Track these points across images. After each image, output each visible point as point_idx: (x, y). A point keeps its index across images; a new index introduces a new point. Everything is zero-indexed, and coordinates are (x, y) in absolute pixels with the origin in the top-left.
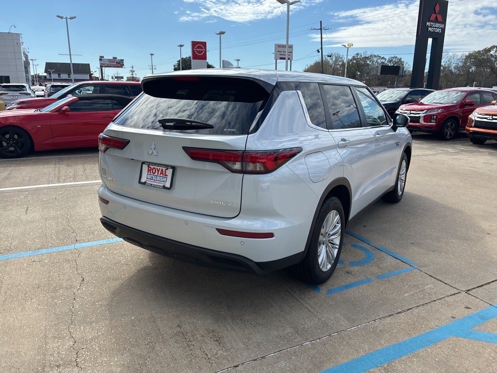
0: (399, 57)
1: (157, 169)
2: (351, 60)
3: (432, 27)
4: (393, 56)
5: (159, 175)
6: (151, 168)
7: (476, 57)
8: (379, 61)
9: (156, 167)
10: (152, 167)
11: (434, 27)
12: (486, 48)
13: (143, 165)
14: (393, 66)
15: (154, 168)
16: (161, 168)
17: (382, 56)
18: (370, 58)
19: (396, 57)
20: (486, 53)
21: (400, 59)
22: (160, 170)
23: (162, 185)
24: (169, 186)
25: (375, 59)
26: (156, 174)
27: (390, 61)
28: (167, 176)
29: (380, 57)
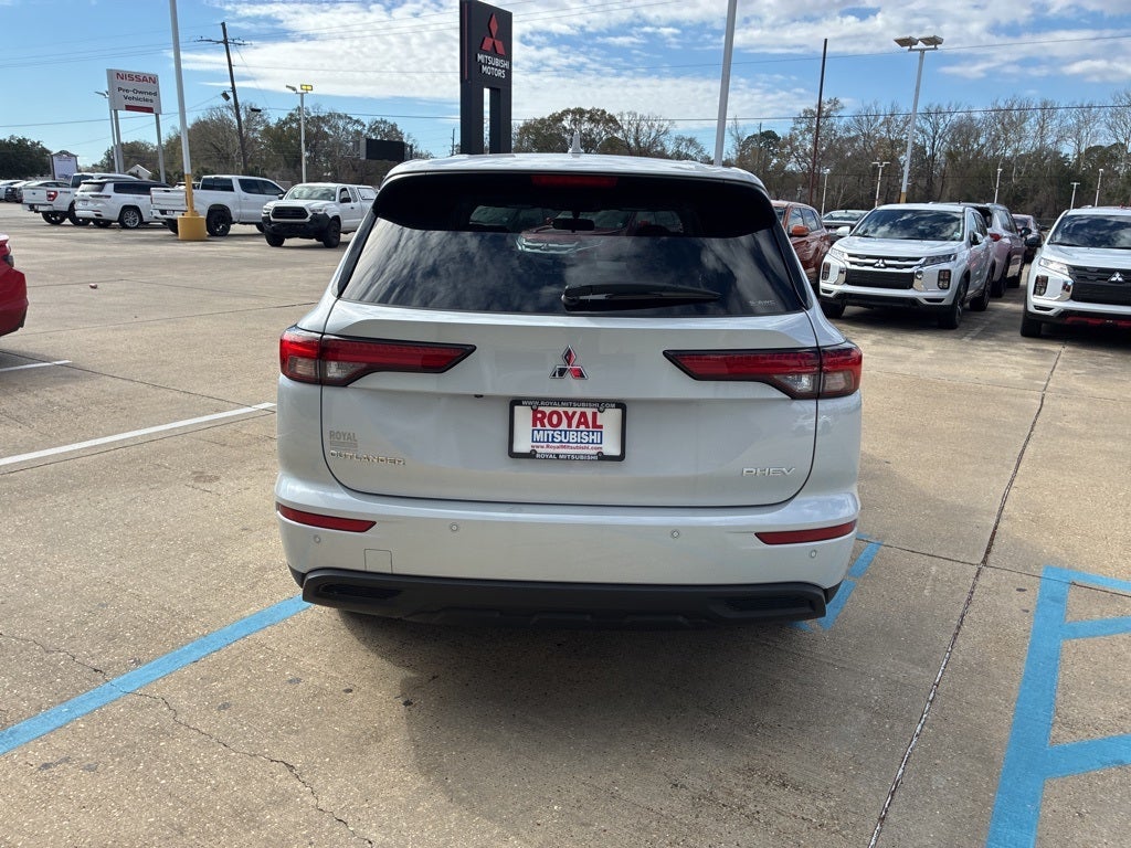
0: (391, 121)
1: (566, 413)
2: (285, 123)
3: (488, 65)
4: (378, 119)
5: (574, 428)
6: (543, 413)
7: (538, 132)
8: (350, 128)
9: (561, 410)
10: (548, 410)
11: (491, 66)
12: (554, 114)
13: (516, 407)
14: (381, 141)
15: (552, 414)
16: (579, 410)
17: (355, 118)
18: (329, 121)
19: (385, 122)
20: (555, 124)
21: (394, 127)
22: (577, 416)
23: (595, 452)
24: (616, 452)
25: (341, 123)
26: (564, 426)
27: (373, 130)
28: (601, 427)
29: (350, 118)
